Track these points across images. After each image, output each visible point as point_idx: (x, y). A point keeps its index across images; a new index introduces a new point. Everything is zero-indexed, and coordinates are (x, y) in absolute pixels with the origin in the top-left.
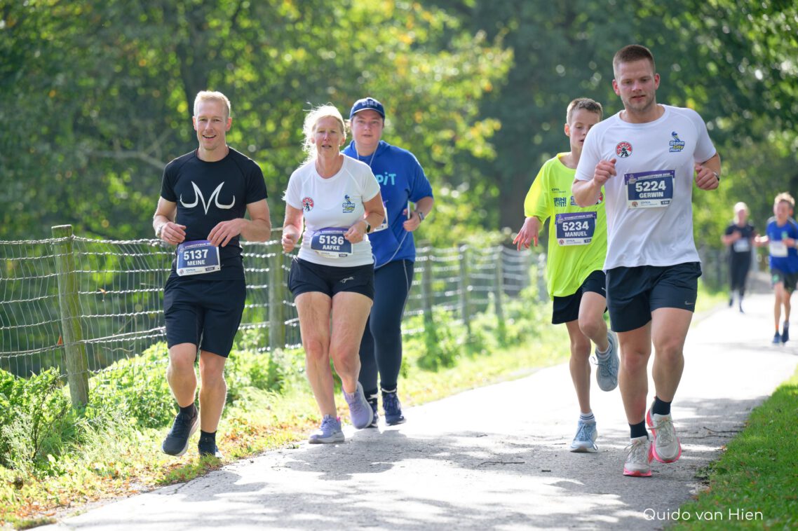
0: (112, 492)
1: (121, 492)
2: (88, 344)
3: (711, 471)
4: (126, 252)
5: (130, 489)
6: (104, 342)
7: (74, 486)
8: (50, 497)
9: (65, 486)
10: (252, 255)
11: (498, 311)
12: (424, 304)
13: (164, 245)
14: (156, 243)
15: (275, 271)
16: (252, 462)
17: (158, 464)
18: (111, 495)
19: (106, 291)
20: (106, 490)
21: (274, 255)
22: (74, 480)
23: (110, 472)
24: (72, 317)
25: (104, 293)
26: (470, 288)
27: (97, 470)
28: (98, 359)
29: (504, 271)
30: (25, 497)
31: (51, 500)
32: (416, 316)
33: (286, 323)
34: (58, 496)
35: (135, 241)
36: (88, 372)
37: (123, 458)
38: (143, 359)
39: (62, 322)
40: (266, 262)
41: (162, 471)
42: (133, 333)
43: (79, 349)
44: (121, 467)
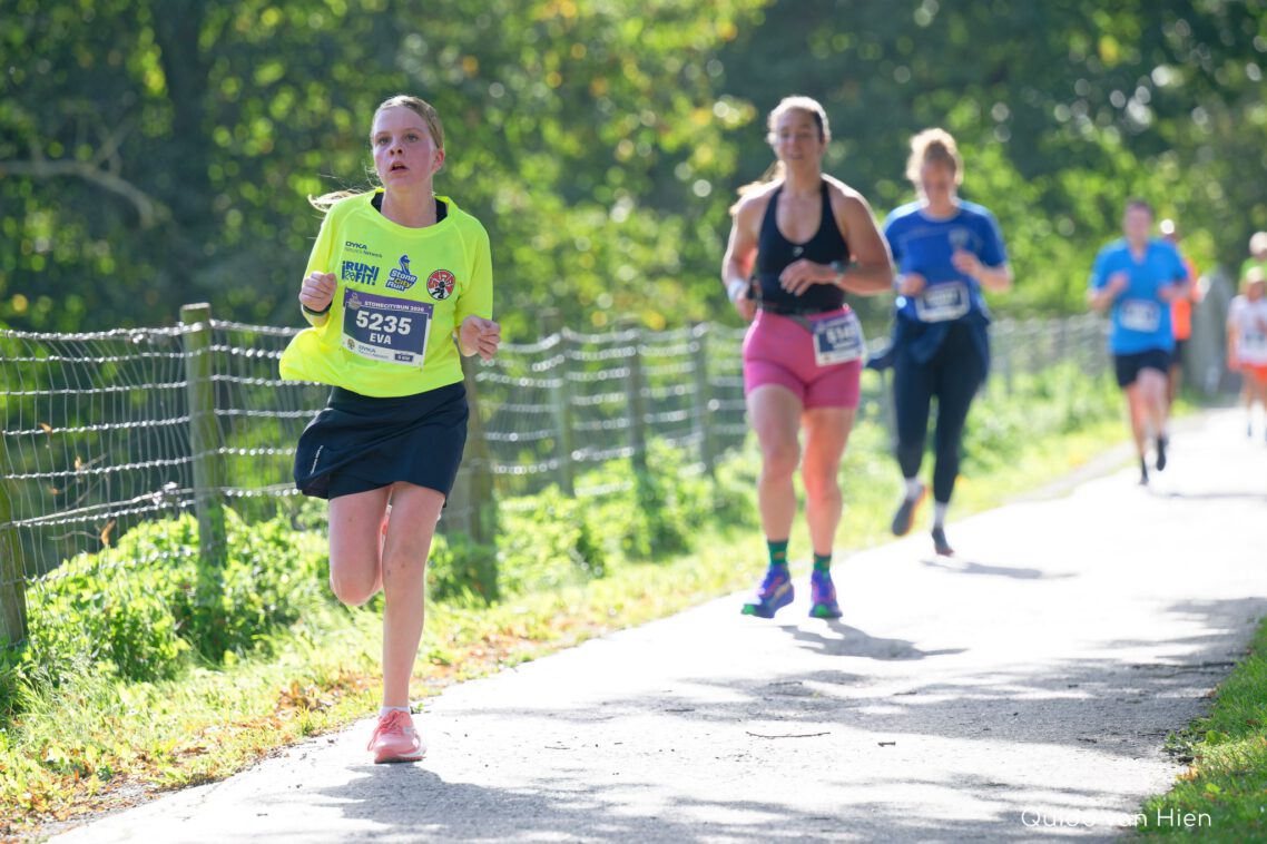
1: (101, 803)
2: (23, 528)
3: (1194, 737)
4: (88, 355)
6: (52, 523)
12: (629, 436)
13: (155, 339)
14: (141, 337)
16: (332, 741)
17: (162, 748)
18: (83, 809)
19: (53, 428)
23: (75, 767)
25: (50, 433)
26: (714, 405)
27: (51, 763)
32: (616, 458)
35: (102, 333)
36: (24, 581)
41: (171, 761)
42: (104, 506)
43: (7, 538)
44: (95, 755)
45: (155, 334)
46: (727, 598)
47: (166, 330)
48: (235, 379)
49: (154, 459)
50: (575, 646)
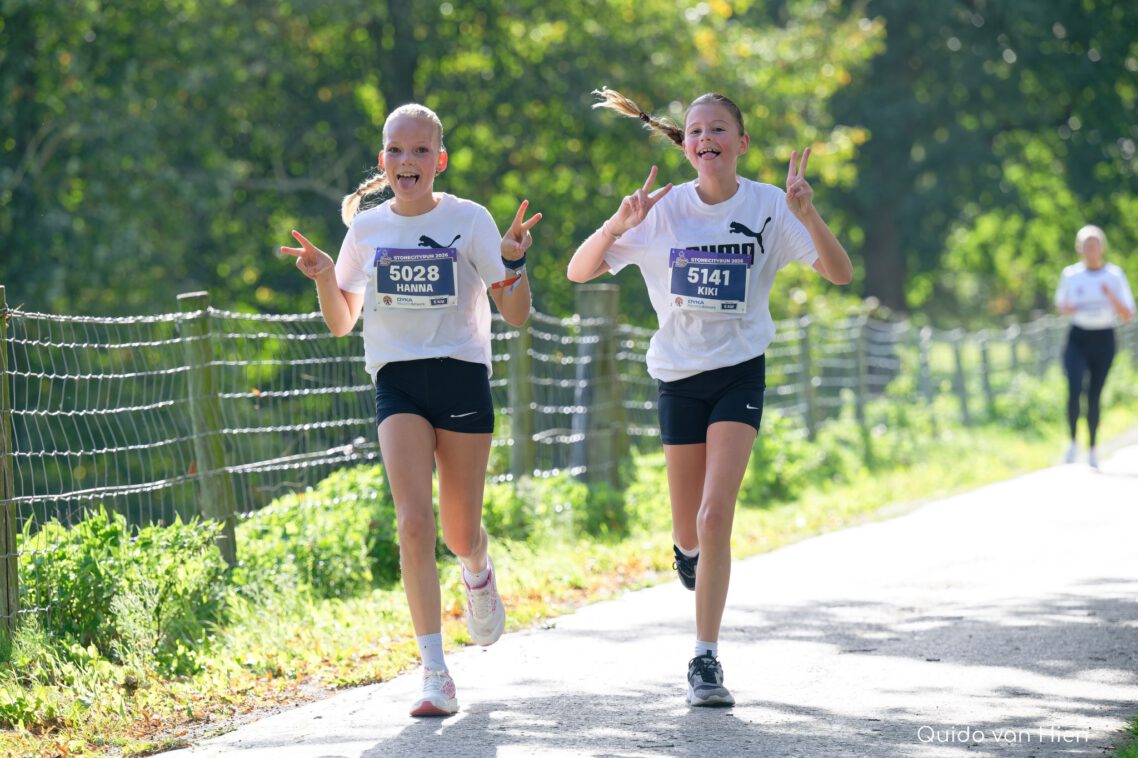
0: (273, 698)
1: (287, 698)
2: (235, 474)
4: (291, 333)
5: (300, 694)
6: (258, 470)
7: (215, 690)
8: (178, 707)
9: (201, 689)
11: (859, 415)
15: (518, 359)
17: (342, 655)
18: (270, 703)
19: (262, 391)
20: (263, 696)
21: (516, 334)
22: (215, 681)
23: (269, 669)
24: (210, 433)
25: (258, 397)
26: (816, 382)
27: (249, 666)
28: (249, 496)
29: (869, 354)
30: (141, 707)
31: (179, 711)
33: (536, 437)
34: (190, 705)
35: (304, 315)
36: (236, 516)
37: (288, 646)
38: (317, 495)
39: (196, 441)
40: (504, 346)
41: (348, 665)
42: (303, 456)
43: (221, 482)
44: (286, 659)
49: (346, 418)
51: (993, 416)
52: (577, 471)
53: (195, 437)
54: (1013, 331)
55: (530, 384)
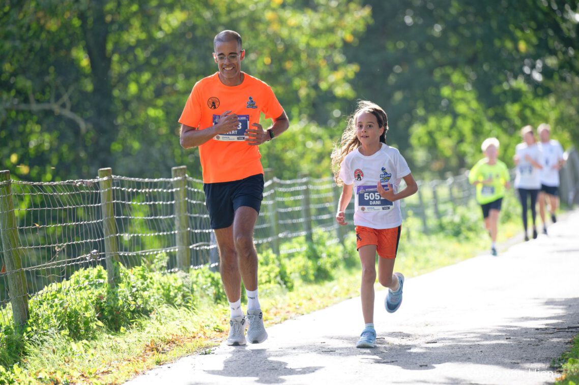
2: (27, 272)
3: (563, 361)
4: (56, 192)
6: (40, 269)
10: (160, 190)
12: (305, 226)
13: (86, 184)
14: (80, 183)
15: (180, 203)
16: (169, 367)
19: (40, 225)
21: (178, 189)
23: (52, 380)
24: (13, 249)
25: (38, 227)
27: (40, 379)
32: (298, 236)
33: (191, 247)
35: (62, 182)
36: (28, 296)
39: (4, 254)
40: (171, 196)
41: (96, 377)
42: (64, 260)
43: (20, 276)
44: (61, 375)
45: (86, 182)
46: (350, 299)
47: (92, 180)
48: (123, 202)
49: (87, 239)
50: (281, 323)
51: (442, 228)
52: (213, 265)
53: (4, 251)
54: (450, 180)
55: (187, 216)
